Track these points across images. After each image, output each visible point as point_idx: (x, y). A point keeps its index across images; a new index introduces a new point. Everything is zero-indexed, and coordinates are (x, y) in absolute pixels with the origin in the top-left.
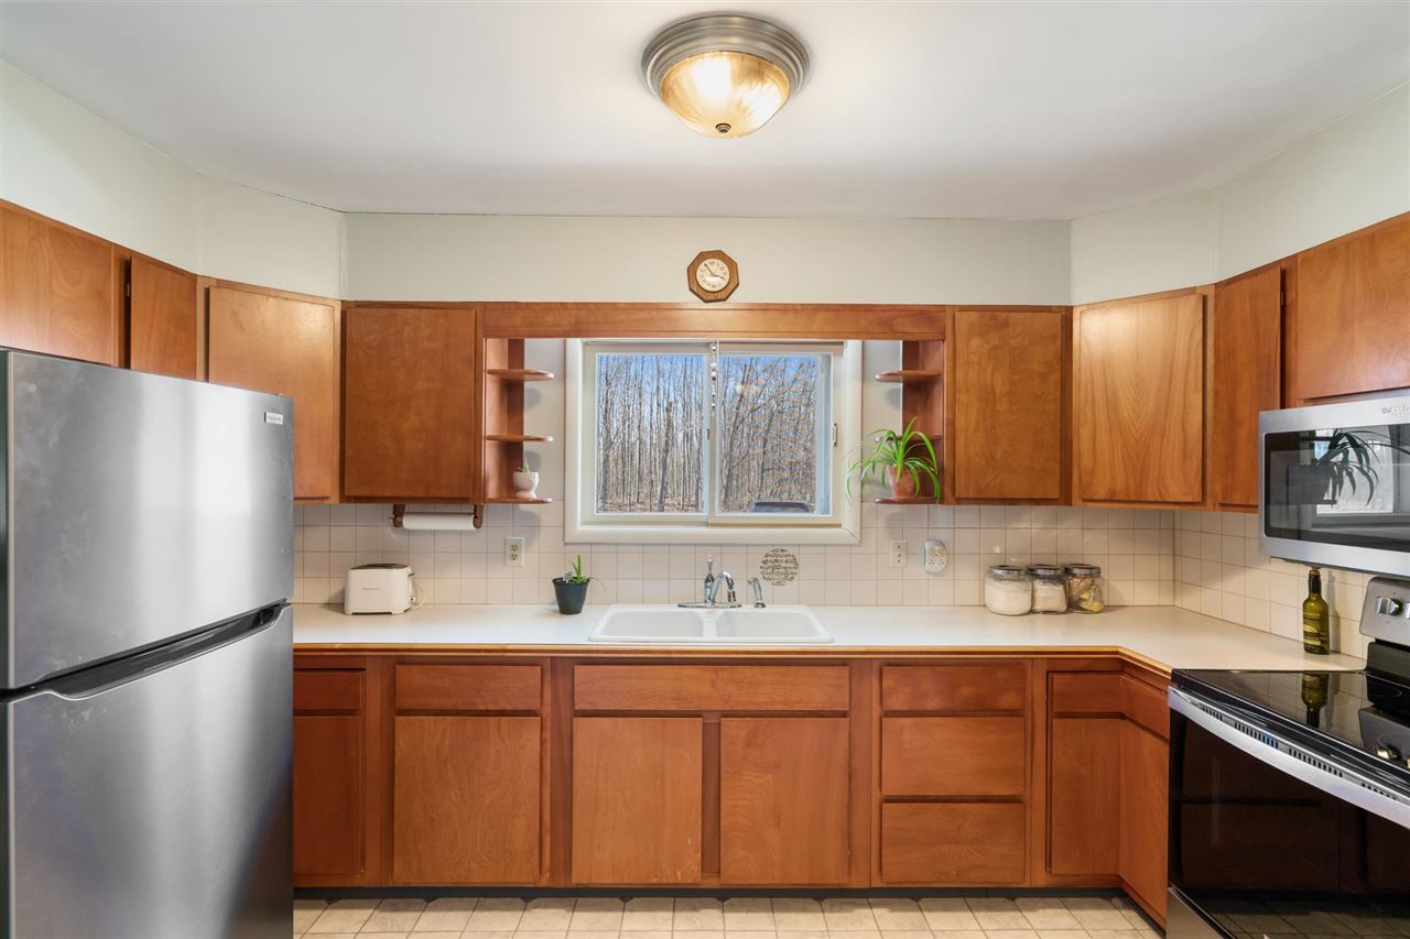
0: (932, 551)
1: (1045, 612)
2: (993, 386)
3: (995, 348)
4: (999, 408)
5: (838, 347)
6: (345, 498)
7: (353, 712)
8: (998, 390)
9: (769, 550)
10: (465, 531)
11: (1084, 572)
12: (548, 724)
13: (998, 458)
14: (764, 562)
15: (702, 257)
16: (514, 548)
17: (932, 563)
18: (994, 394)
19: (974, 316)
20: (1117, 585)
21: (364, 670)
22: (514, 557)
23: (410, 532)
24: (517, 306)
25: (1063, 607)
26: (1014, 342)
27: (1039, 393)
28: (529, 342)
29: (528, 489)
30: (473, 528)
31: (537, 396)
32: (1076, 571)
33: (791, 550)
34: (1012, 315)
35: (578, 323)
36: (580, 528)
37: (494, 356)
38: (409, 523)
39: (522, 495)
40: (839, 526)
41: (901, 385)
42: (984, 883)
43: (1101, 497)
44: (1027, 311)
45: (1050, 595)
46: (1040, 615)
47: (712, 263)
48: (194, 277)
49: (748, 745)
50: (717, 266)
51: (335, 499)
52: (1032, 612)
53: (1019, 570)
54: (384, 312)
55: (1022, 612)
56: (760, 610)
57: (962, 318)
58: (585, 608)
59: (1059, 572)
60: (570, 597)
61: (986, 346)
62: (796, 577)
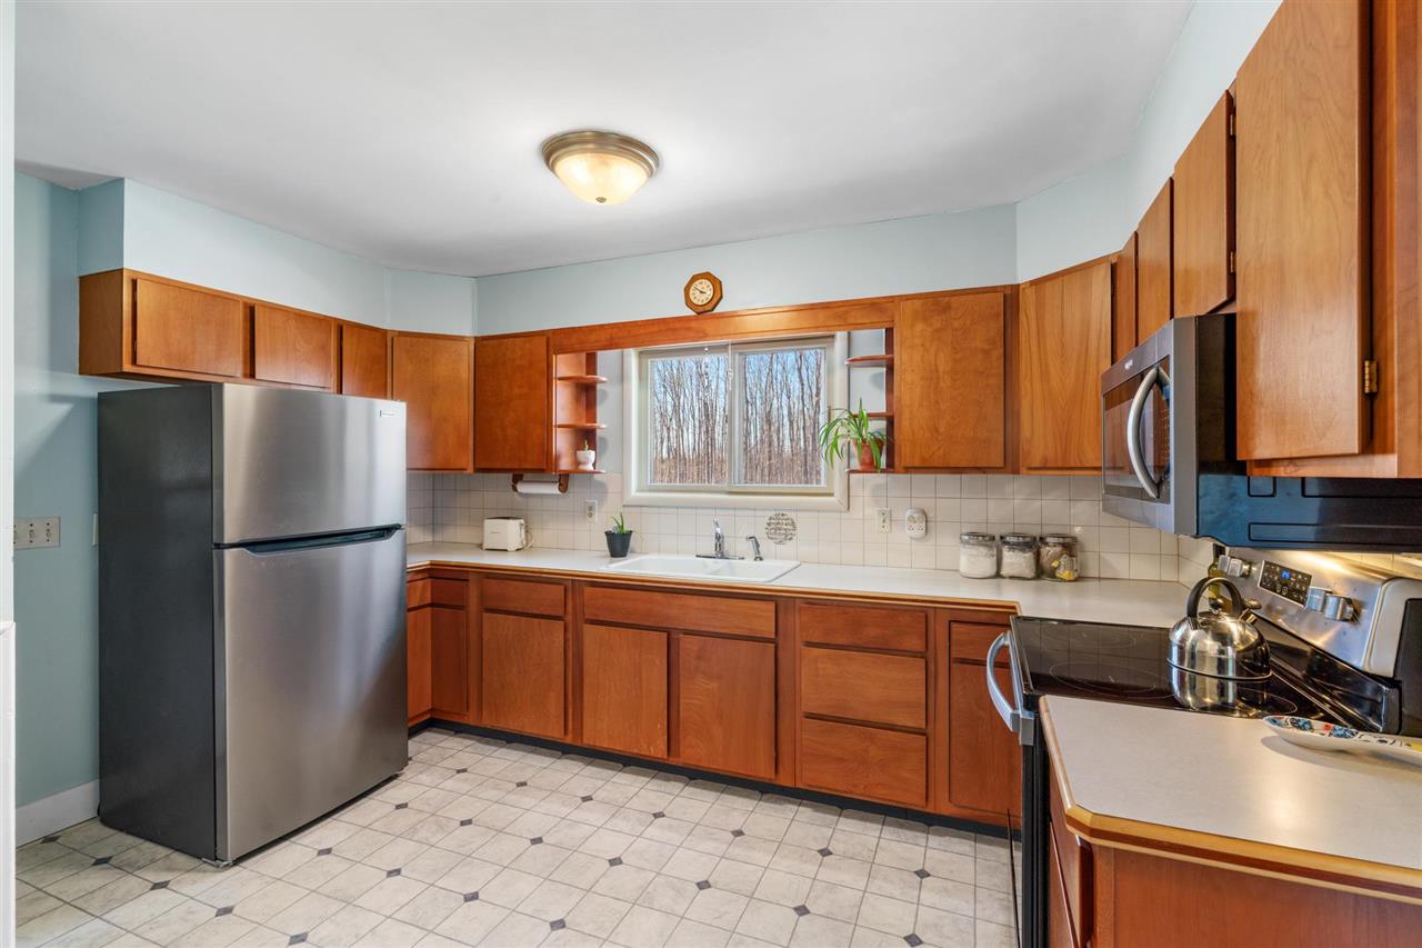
0: (911, 519)
1: (1012, 577)
2: (936, 365)
3: (937, 331)
4: (942, 384)
5: (830, 340)
6: (477, 470)
7: (462, 608)
8: (941, 369)
9: (772, 514)
10: (552, 495)
11: (1056, 540)
12: (570, 628)
13: (942, 430)
14: (769, 524)
15: (695, 278)
16: (591, 508)
17: (911, 528)
18: (937, 371)
19: (918, 303)
20: (1108, 557)
21: (467, 580)
22: (591, 515)
23: (521, 494)
24: (573, 330)
25: (1032, 574)
26: (956, 324)
27: (981, 369)
28: (599, 353)
29: (585, 463)
30: (559, 492)
31: (604, 393)
32: (1048, 540)
33: (791, 515)
34: (954, 299)
35: (612, 339)
36: (634, 492)
37: (564, 366)
38: (523, 488)
39: (582, 467)
40: (832, 495)
41: (884, 369)
42: (890, 800)
43: (1037, 465)
44: (968, 294)
45: (1016, 561)
46: (1007, 580)
47: (701, 283)
48: (384, 332)
49: (699, 658)
50: (705, 285)
51: (470, 470)
52: (998, 575)
53: (983, 536)
54: (495, 342)
55: (988, 575)
56: (758, 562)
57: (908, 306)
58: (628, 554)
59: (1028, 540)
60: (619, 544)
61: (929, 329)
62: (794, 538)
